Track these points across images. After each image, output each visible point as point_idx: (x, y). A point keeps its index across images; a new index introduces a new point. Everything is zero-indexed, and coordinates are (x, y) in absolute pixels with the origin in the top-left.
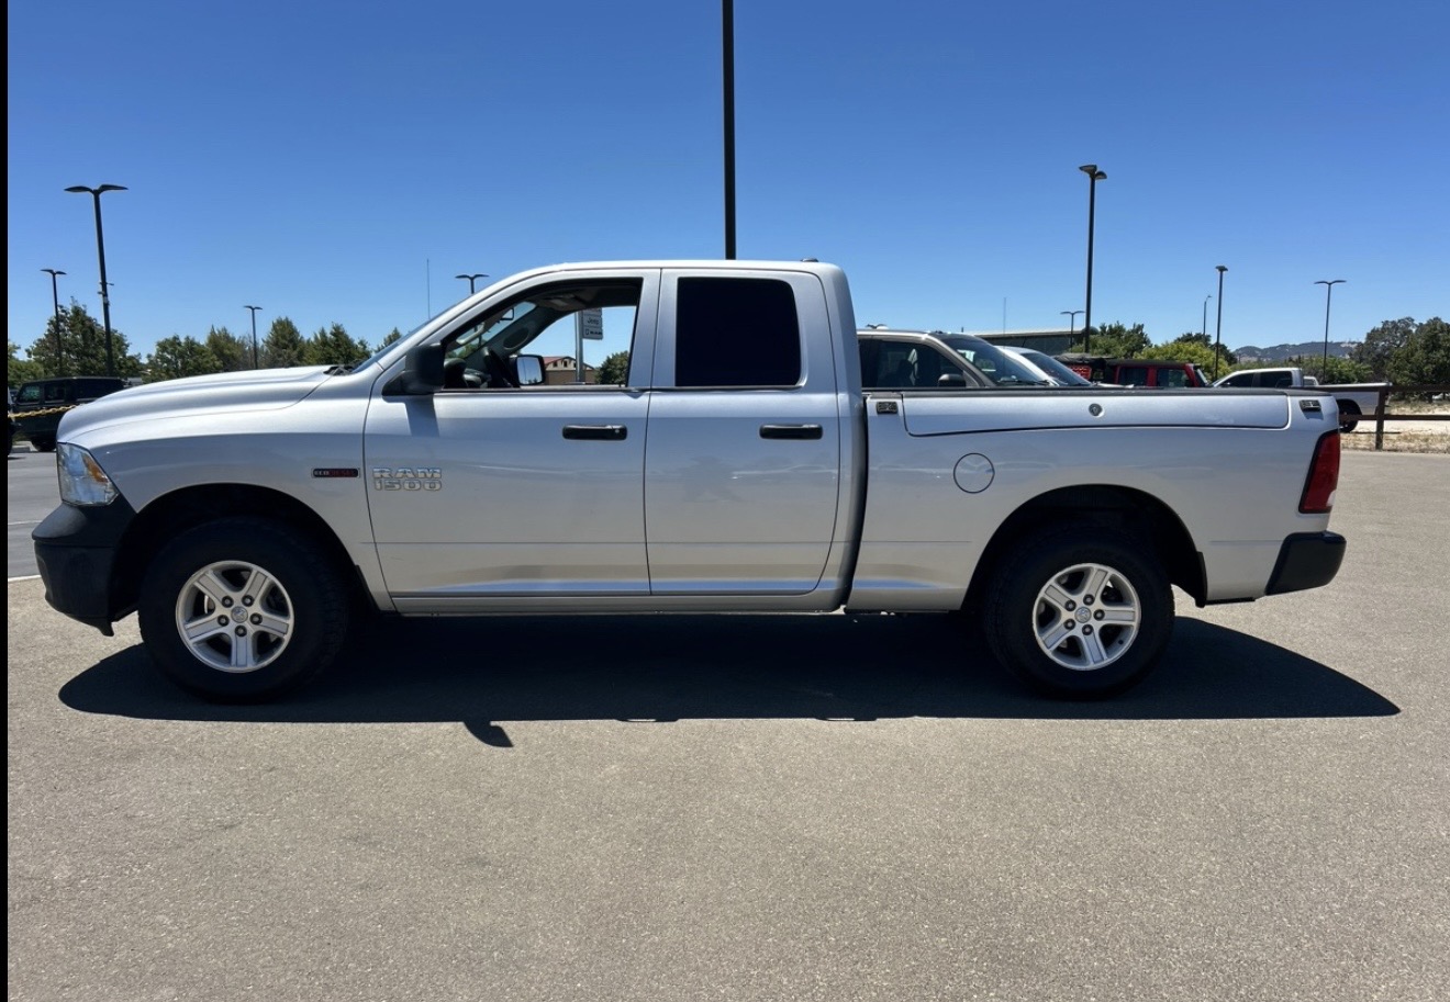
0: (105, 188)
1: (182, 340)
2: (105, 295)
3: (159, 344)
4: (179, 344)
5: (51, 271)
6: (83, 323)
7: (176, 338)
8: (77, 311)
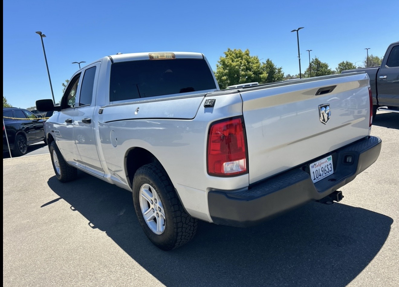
0: (299, 29)
1: (345, 62)
2: (299, 57)
3: (339, 65)
4: (344, 63)
5: (308, 50)
6: (317, 62)
7: (343, 62)
8: (316, 59)
